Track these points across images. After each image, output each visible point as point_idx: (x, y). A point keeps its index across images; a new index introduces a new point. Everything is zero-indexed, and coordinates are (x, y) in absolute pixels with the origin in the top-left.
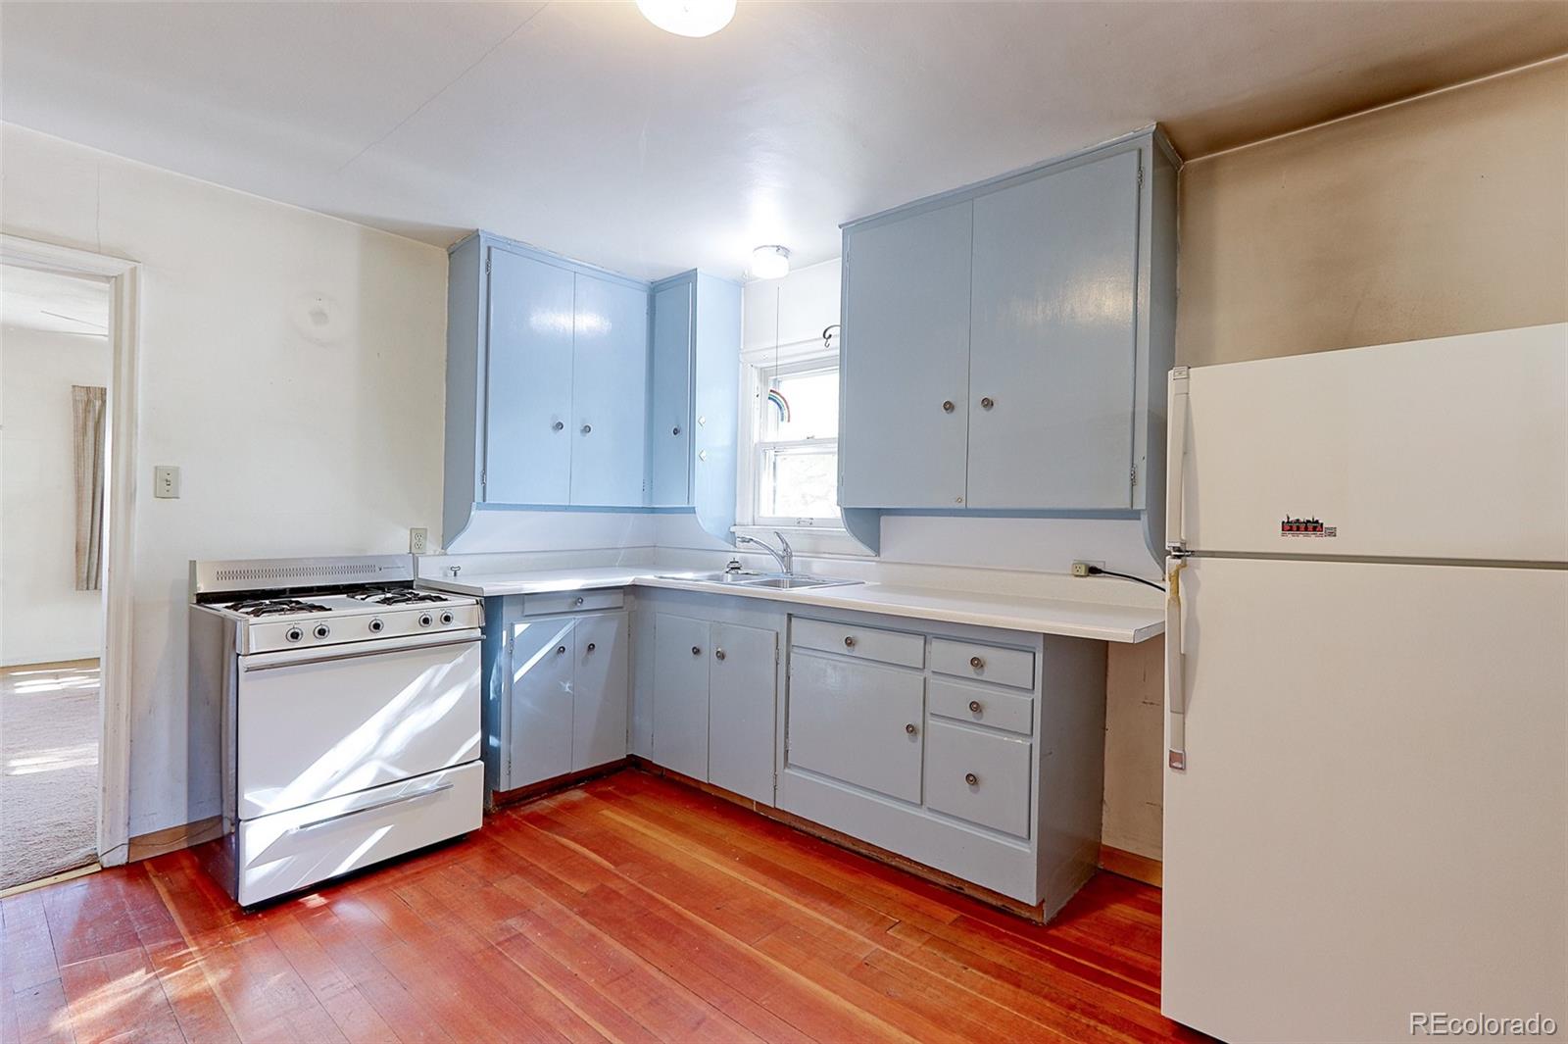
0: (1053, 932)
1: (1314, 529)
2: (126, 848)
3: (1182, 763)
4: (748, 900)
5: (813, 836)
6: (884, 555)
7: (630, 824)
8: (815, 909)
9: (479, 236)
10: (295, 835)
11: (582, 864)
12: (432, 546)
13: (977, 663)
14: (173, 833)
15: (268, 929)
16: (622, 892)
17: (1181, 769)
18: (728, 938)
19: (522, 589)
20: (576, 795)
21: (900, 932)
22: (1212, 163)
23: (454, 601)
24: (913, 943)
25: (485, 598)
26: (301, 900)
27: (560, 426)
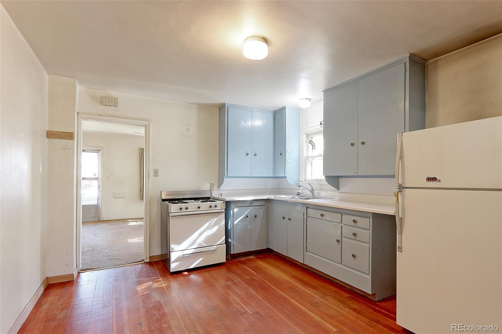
0: (378, 303)
1: (435, 180)
2: (149, 258)
3: (401, 249)
4: (289, 285)
5: (315, 273)
6: (340, 191)
7: (264, 265)
8: (307, 289)
9: (225, 105)
10: (182, 257)
11: (249, 273)
12: (215, 188)
13: (355, 221)
14: (158, 256)
15: (176, 278)
16: (257, 280)
17: (401, 251)
18: (281, 292)
19: (235, 199)
20: (252, 257)
21: (330, 297)
22: (436, 61)
23: (218, 202)
24: (332, 300)
25: (226, 201)
26: (183, 273)
27: (248, 154)
